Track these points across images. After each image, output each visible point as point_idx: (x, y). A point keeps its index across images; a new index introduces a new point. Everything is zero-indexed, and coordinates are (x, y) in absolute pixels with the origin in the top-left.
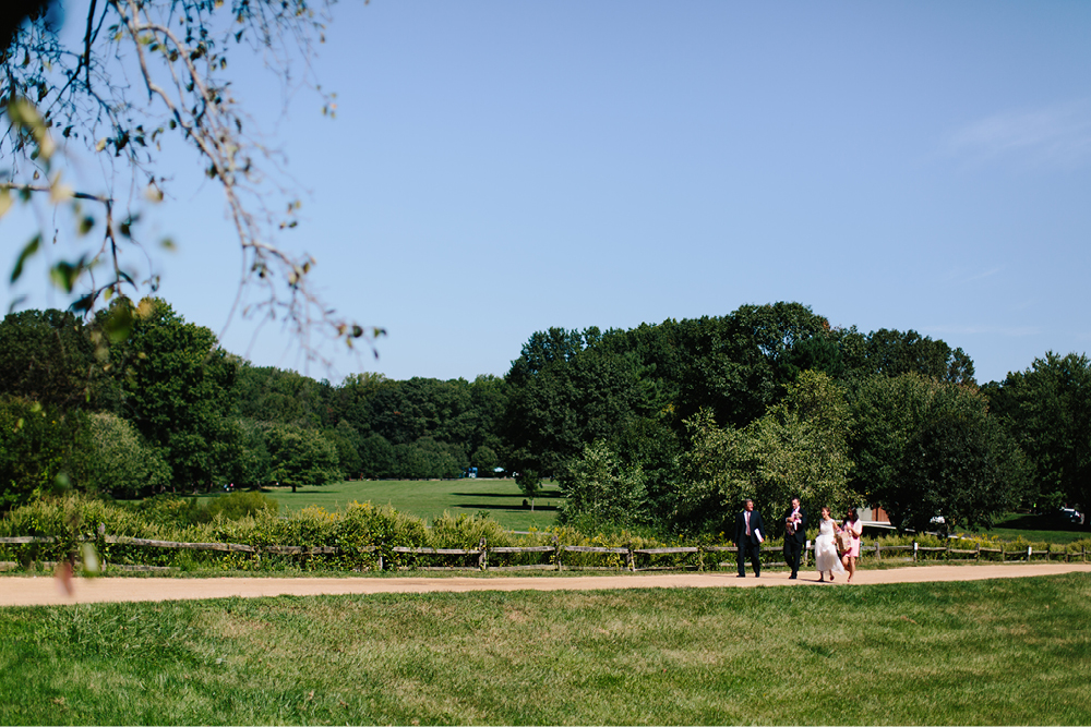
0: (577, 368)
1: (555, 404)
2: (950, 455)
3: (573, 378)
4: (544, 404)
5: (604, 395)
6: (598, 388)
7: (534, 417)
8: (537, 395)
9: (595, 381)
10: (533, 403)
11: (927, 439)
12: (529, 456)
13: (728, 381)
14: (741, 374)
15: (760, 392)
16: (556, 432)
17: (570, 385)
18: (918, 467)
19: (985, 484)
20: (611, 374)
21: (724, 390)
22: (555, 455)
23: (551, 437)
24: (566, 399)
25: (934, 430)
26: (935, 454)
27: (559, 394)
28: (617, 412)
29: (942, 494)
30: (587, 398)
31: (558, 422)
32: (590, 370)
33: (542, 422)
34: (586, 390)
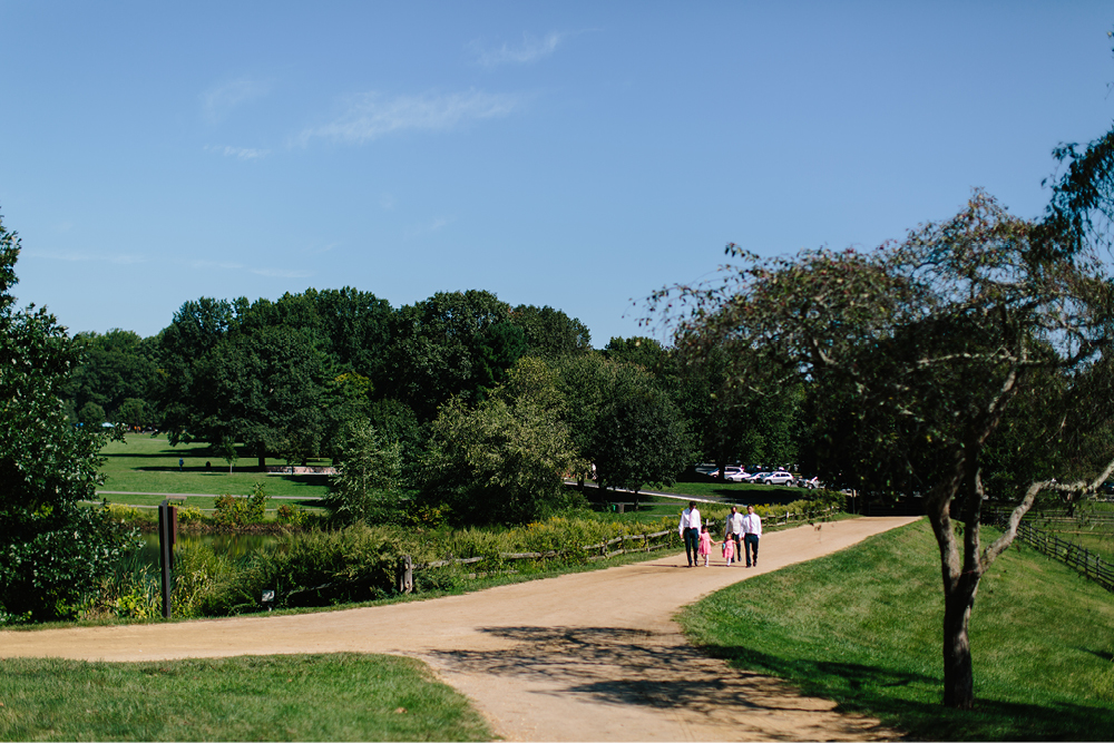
0: (260, 342)
1: (243, 376)
2: (642, 427)
3: (256, 351)
4: (233, 376)
5: (287, 366)
6: (281, 360)
7: (224, 388)
8: (227, 367)
9: (279, 353)
10: (223, 373)
11: (621, 413)
12: (219, 423)
13: (430, 360)
14: (442, 354)
15: (460, 370)
16: (245, 401)
17: (255, 358)
18: (615, 437)
19: (669, 451)
20: (292, 347)
21: (427, 368)
22: (244, 421)
23: (239, 405)
24: (251, 370)
25: (627, 406)
26: (629, 426)
27: (246, 366)
28: (299, 383)
29: (636, 459)
30: (271, 370)
31: (246, 393)
32: (272, 344)
33: (231, 393)
34: (269, 362)
